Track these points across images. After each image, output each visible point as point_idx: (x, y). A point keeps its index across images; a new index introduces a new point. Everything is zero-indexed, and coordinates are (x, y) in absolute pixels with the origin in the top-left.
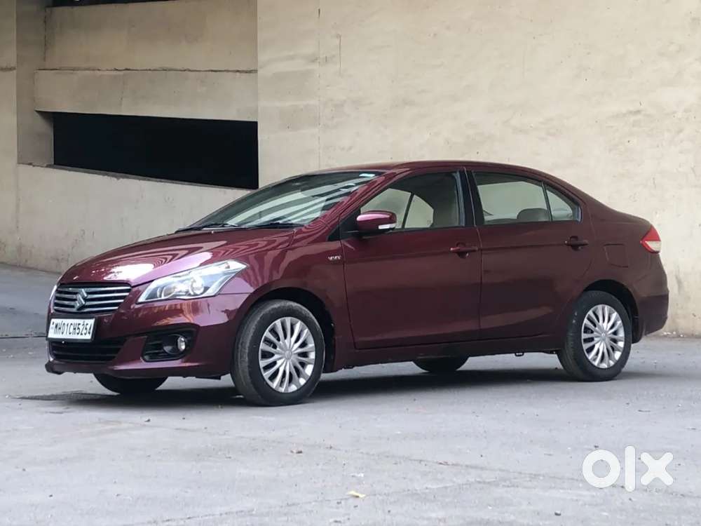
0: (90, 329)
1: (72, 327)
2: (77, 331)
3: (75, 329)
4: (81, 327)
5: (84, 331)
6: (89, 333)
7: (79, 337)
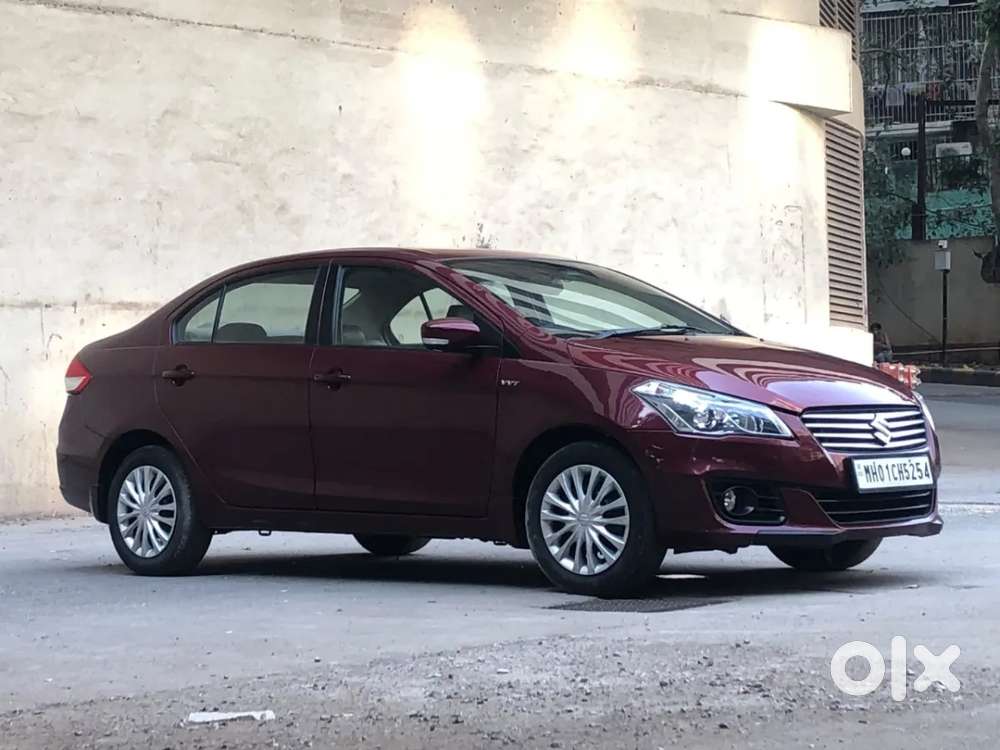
0: (926, 469)
1: (896, 470)
2: (905, 474)
3: (900, 472)
4: (910, 469)
5: (917, 474)
6: (927, 475)
7: (910, 483)
